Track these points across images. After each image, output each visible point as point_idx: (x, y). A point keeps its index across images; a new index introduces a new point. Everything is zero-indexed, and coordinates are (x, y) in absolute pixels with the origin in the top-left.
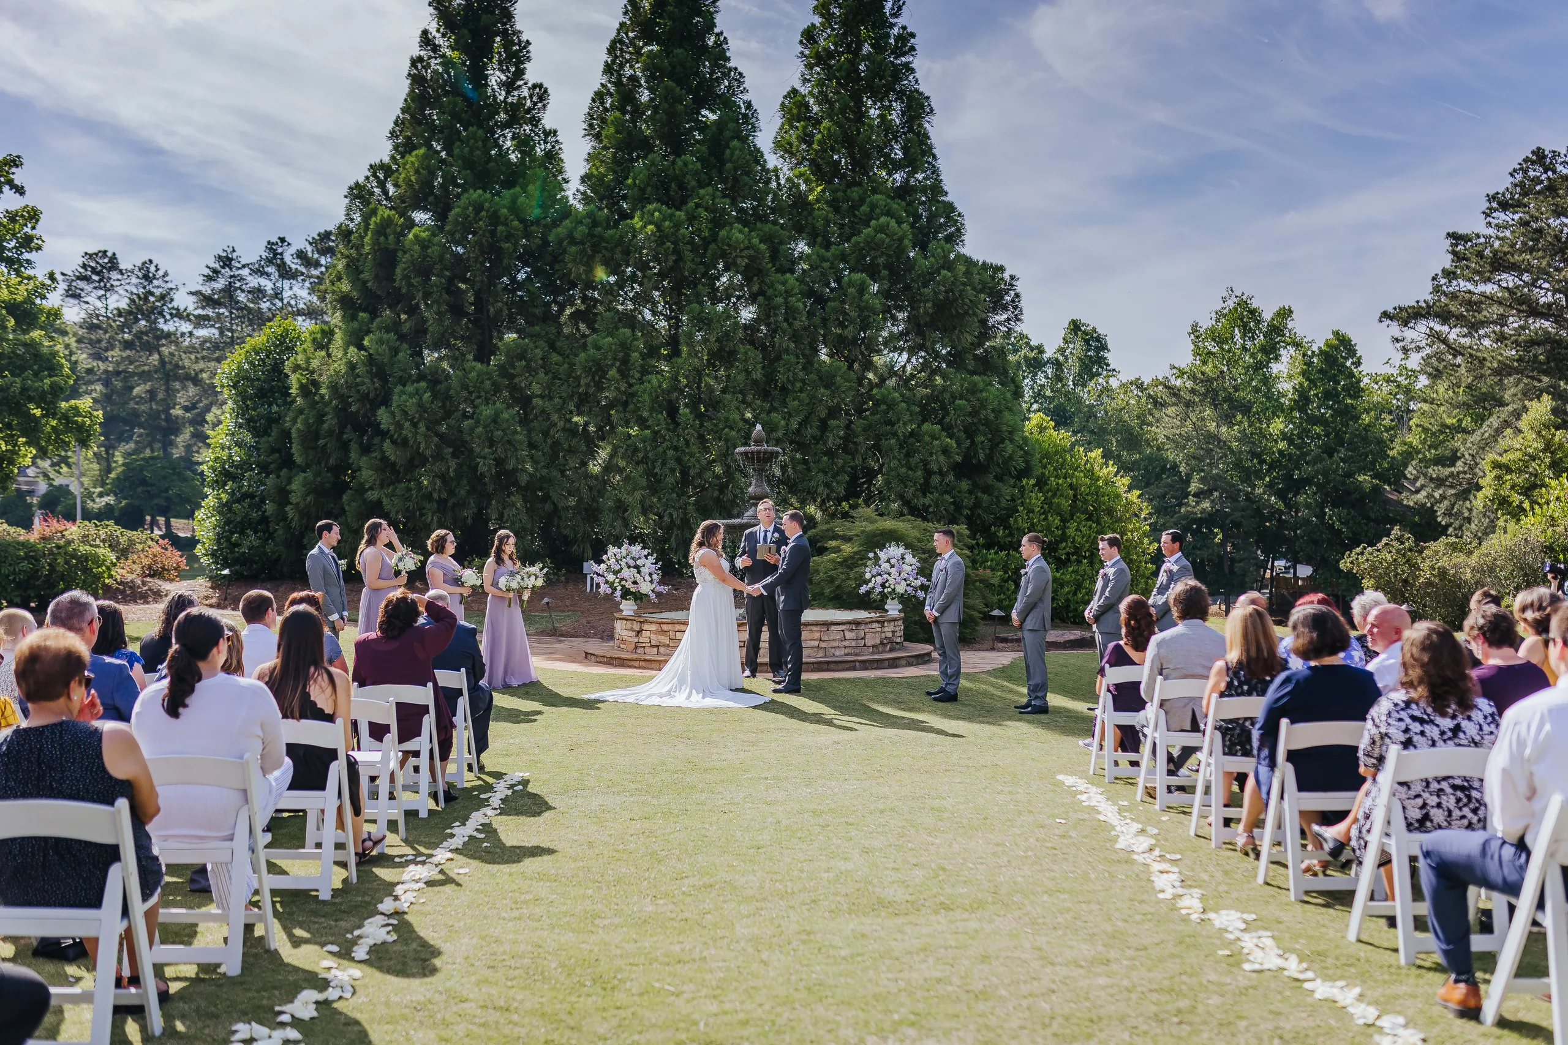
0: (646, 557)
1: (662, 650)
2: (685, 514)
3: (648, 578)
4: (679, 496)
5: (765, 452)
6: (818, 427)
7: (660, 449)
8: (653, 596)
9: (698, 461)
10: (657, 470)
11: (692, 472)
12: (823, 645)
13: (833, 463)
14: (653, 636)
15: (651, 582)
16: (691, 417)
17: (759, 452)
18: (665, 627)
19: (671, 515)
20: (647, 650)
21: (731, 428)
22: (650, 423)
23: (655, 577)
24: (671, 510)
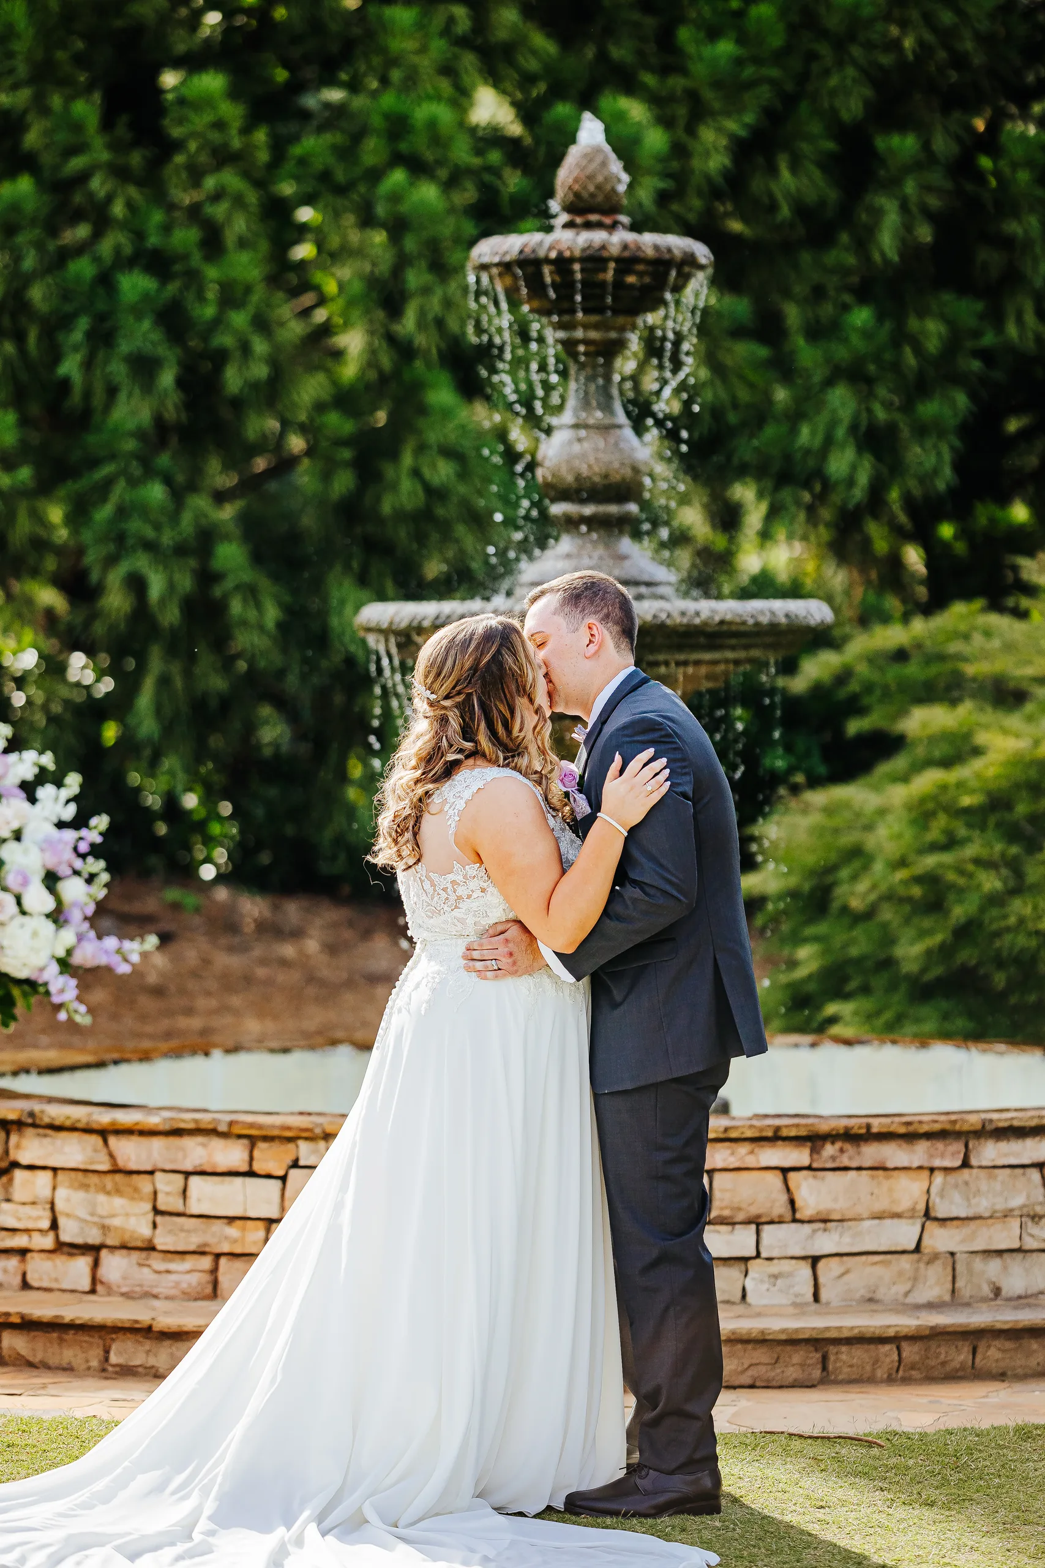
0: (29, 790)
1: (114, 1266)
2: (207, 577)
3: (39, 899)
4: (178, 494)
5: (628, 261)
6: (829, 164)
7: (83, 268)
8: (63, 989)
9: (262, 324)
10: (70, 366)
11: (233, 379)
12: (940, 1239)
13: (901, 337)
14: (68, 1198)
15: (57, 916)
16: (233, 112)
17: (594, 260)
18: (129, 1152)
19: (137, 584)
20: (40, 1269)
21: (418, 168)
22: (32, 138)
23: (74, 890)
24: (141, 562)
